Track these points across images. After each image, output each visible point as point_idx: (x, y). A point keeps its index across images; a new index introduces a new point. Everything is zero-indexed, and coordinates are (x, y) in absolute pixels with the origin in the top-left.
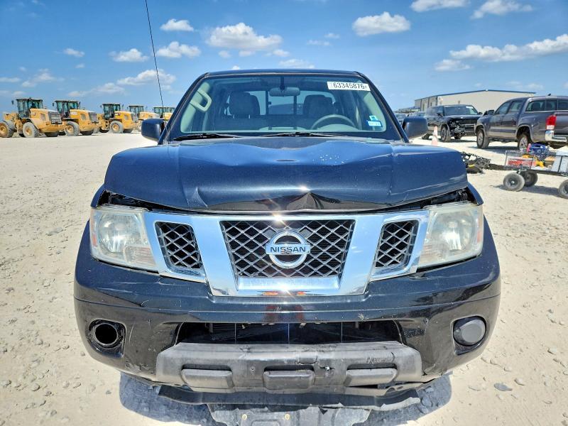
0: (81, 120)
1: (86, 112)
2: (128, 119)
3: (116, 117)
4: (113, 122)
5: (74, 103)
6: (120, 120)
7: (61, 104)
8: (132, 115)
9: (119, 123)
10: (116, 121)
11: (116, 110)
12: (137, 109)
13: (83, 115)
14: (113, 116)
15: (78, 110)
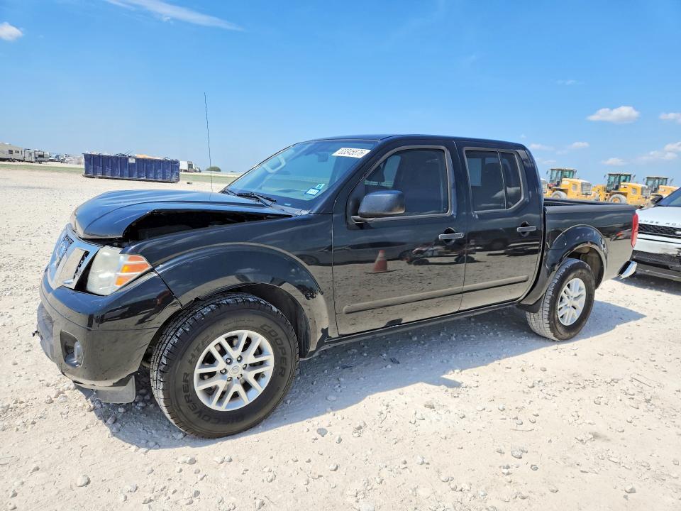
0: (571, 191)
1: (581, 181)
2: (635, 193)
3: (621, 190)
4: (614, 196)
5: (570, 171)
6: (625, 194)
7: (555, 173)
8: (643, 189)
9: (623, 197)
10: (618, 195)
11: (624, 181)
12: (657, 181)
13: (575, 185)
14: (617, 188)
15: (572, 180)
